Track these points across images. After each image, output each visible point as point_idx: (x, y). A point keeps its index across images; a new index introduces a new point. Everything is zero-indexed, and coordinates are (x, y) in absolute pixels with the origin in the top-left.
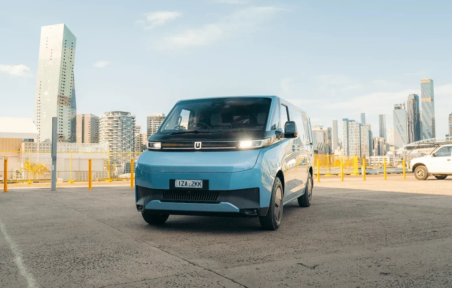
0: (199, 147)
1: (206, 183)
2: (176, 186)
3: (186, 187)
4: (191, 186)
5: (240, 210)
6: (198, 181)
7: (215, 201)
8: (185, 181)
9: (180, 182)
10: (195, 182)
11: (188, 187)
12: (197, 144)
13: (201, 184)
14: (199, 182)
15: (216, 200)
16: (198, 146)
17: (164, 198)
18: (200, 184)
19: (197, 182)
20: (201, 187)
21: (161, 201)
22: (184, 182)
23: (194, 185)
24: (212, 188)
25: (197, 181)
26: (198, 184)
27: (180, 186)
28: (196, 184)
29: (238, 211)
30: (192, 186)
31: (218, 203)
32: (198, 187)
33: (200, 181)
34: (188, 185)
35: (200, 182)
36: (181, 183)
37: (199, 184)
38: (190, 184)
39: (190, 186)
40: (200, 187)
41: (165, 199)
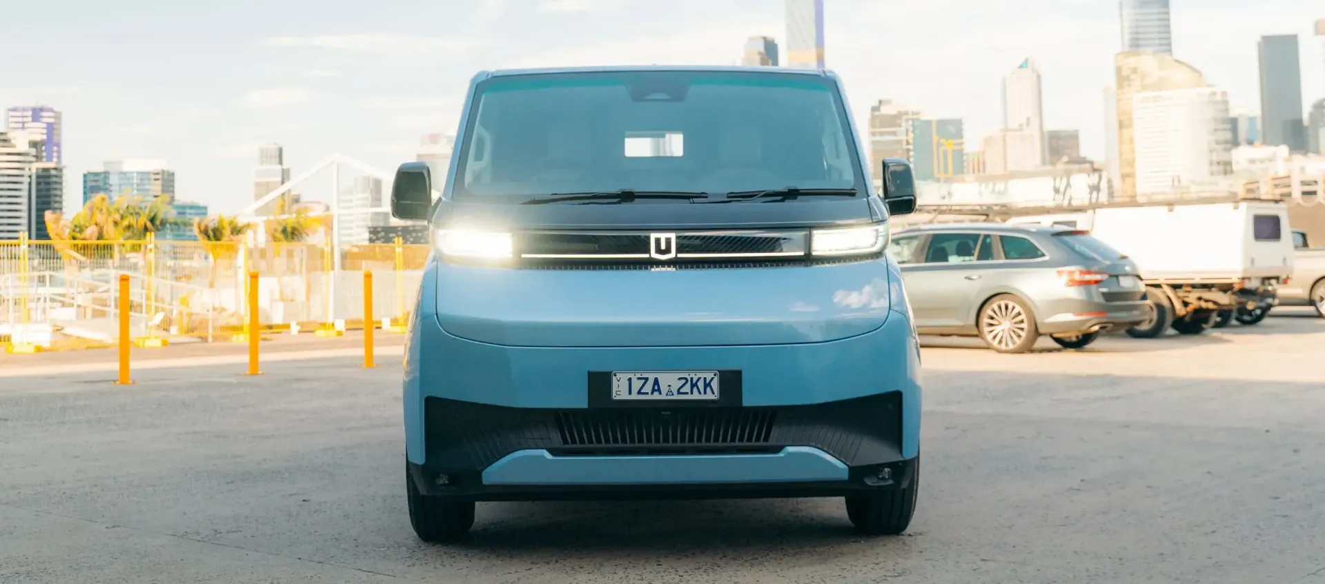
0: (668, 251)
1: (731, 381)
2: (615, 397)
3: (656, 396)
4: (675, 392)
5: (852, 470)
6: (702, 375)
7: (765, 444)
8: (651, 377)
9: (630, 380)
10: (692, 379)
11: (663, 397)
12: (658, 241)
13: (715, 384)
14: (705, 379)
15: (766, 439)
16: (663, 247)
17: (565, 442)
18: (709, 385)
19: (699, 379)
20: (712, 395)
21: (553, 452)
22: (646, 379)
23: (687, 388)
24: (751, 398)
25: (699, 375)
26: (701, 385)
27: (635, 396)
28: (694, 385)
29: (845, 476)
30: (679, 393)
31: (778, 449)
32: (703, 397)
33: (709, 376)
34: (664, 389)
35: (712, 379)
36: (637, 385)
37: (707, 385)
38: (671, 385)
39: (670, 392)
40: (709, 396)
41: (570, 446)
